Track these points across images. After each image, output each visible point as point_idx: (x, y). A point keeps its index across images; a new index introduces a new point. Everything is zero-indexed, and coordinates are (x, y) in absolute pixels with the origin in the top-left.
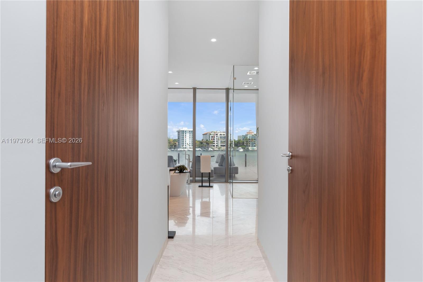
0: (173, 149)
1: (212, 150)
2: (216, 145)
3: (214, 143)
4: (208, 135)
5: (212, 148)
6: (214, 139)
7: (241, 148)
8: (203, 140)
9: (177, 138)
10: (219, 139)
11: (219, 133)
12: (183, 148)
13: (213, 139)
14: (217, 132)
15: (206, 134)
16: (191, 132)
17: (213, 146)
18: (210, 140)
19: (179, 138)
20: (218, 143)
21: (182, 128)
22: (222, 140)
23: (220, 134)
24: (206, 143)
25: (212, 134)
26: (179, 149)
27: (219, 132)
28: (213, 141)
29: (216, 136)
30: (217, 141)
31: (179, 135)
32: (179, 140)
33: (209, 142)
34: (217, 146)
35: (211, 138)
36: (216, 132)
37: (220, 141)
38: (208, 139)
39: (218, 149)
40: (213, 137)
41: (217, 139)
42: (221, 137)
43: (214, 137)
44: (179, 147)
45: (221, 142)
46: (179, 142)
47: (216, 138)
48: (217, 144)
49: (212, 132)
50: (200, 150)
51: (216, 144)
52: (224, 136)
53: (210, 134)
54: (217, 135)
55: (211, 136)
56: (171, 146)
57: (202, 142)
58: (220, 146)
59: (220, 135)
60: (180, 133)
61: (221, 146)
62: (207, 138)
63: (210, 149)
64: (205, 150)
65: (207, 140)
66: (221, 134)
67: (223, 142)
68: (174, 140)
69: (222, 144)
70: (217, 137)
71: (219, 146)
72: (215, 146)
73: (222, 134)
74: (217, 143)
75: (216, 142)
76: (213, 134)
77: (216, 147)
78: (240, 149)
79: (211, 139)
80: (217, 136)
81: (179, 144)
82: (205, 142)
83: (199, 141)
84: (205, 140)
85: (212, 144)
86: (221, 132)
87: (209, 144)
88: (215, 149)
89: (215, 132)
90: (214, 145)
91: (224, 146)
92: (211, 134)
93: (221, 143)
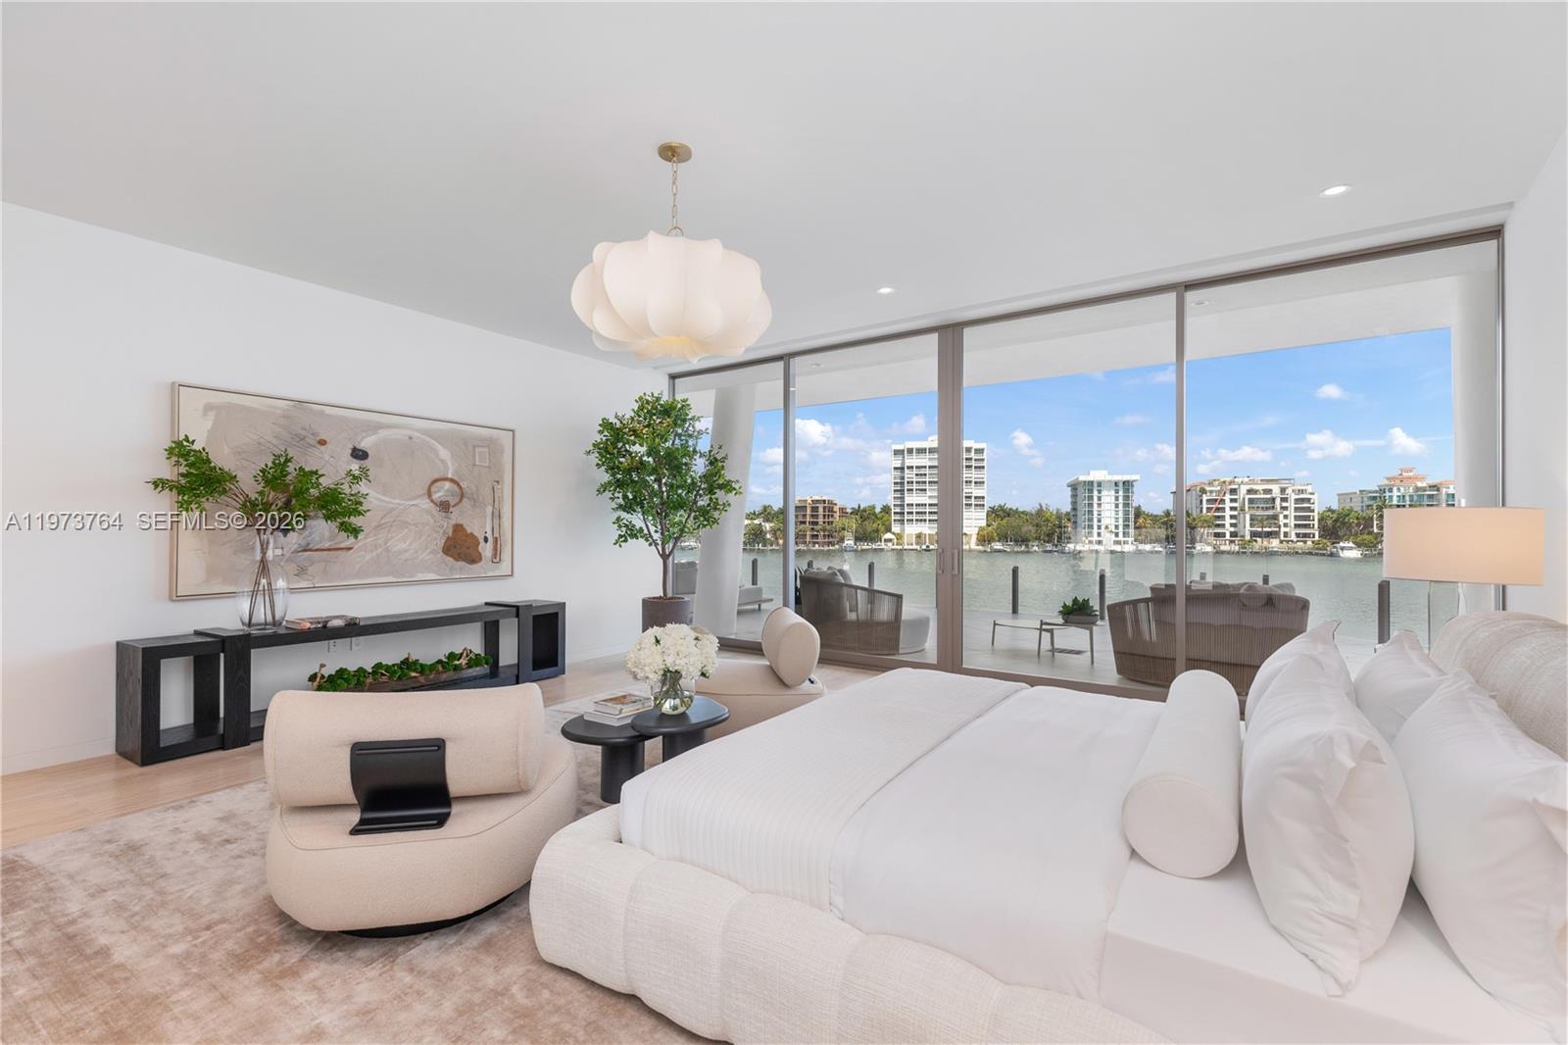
0: (1049, 547)
1: (1210, 549)
2: (1231, 532)
3: (1218, 526)
4: (1192, 497)
5: (1210, 545)
6: (1223, 509)
7: (1351, 544)
8: (1171, 512)
9: (1066, 508)
10: (1242, 510)
11: (1246, 484)
12: (1091, 542)
13: (1218, 509)
14: (1236, 480)
16: (1121, 485)
17: (1217, 535)
18: (1201, 511)
19: (1074, 509)
20: (1240, 526)
21: (1089, 474)
22: (1260, 513)
23: (1249, 487)
24: (1184, 522)
25: (1211, 492)
26: (1072, 547)
27: (1246, 480)
28: (1219, 517)
29: (1228, 497)
30: (1232, 517)
31: (1074, 496)
32: (1075, 516)
33: (1196, 519)
34: (1234, 534)
35: (1205, 506)
36: (1230, 483)
37: (1248, 517)
38: (1195, 513)
39: (1237, 548)
40: (1216, 500)
41: (1232, 509)
42: (1251, 501)
43: (1223, 501)
44: (1074, 541)
45: (1251, 519)
46: (1074, 522)
47: (1228, 505)
48: (1232, 529)
49: (1210, 484)
51: (1228, 530)
52: (1269, 496)
53: (1203, 491)
54: (1233, 491)
55: (1205, 498)
56: (1044, 534)
57: (1170, 521)
58: (1248, 538)
59: (1249, 492)
60: (1080, 490)
61: (1254, 534)
62: (1188, 506)
63: (1201, 547)
65: (1190, 514)
66: (1255, 487)
67: (1262, 521)
68: (1061, 515)
69: (1260, 529)
70: (1232, 500)
71: (1243, 536)
72: (1224, 535)
73: (1260, 487)
74: (1232, 525)
75: (1228, 521)
76: (1219, 488)
77: (1231, 541)
78: (1342, 549)
79: (1209, 509)
80: (1233, 497)
81: (1073, 529)
83: (1156, 516)
85: (1209, 527)
86: (1253, 482)
87: (1197, 528)
88: (1223, 548)
89: (1224, 482)
90: (1218, 530)
91: (1268, 537)
92: (1208, 489)
93: (1252, 525)
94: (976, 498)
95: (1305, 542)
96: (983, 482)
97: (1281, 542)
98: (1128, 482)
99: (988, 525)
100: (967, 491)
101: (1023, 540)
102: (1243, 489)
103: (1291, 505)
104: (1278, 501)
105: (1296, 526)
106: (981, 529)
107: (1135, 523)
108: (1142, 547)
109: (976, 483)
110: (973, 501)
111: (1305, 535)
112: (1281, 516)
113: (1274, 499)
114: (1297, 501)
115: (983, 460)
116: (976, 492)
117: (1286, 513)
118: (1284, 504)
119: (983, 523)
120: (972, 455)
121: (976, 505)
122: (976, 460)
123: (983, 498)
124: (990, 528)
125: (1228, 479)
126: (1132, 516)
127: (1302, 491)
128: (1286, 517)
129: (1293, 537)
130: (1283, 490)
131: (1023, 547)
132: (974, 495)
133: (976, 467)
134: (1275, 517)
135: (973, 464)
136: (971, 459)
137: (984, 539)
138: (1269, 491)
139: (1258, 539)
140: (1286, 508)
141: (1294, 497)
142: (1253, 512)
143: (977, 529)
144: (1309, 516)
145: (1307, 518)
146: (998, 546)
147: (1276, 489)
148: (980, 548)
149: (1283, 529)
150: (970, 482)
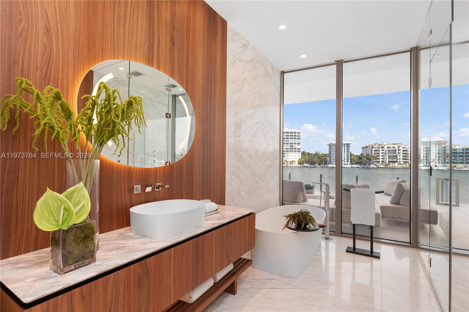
0: (323, 166)
1: (375, 167)
2: (382, 161)
3: (378, 159)
4: (369, 149)
5: (375, 165)
6: (379, 153)
8: (362, 154)
10: (386, 154)
11: (386, 145)
13: (377, 153)
14: (383, 143)
15: (367, 147)
16: (346, 145)
17: (377, 162)
18: (372, 154)
19: (330, 153)
20: (385, 159)
22: (391, 154)
23: (388, 146)
24: (367, 158)
25: (375, 147)
26: (330, 166)
27: (386, 143)
28: (378, 156)
29: (381, 149)
30: (382, 156)
31: (330, 148)
32: (330, 155)
33: (370, 157)
34: (382, 162)
35: (373, 152)
36: (382, 144)
37: (387, 156)
38: (370, 154)
39: (384, 166)
40: (377, 150)
41: (382, 153)
42: (388, 150)
43: (379, 151)
44: (330, 163)
45: (388, 157)
46: (330, 157)
47: (381, 152)
48: (382, 160)
49: (375, 145)
50: (358, 167)
51: (381, 160)
52: (394, 149)
53: (373, 147)
54: (382, 147)
55: (373, 149)
56: (320, 161)
57: (361, 158)
58: (387, 163)
59: (388, 147)
60: (332, 147)
61: (389, 162)
62: (368, 152)
63: (372, 166)
64: (366, 167)
65: (368, 155)
66: (390, 146)
67: (392, 157)
68: (325, 155)
69: (392, 160)
70: (382, 150)
71: (386, 162)
72: (379, 162)
73: (391, 146)
74: (382, 159)
75: (381, 157)
76: (378, 146)
77: (382, 164)
79: (375, 153)
81: (330, 160)
82: (365, 157)
83: (357, 156)
84: (365, 155)
85: (375, 159)
86: (389, 144)
87: (371, 160)
88: (380, 166)
89: (379, 144)
90: (378, 160)
91: (394, 162)
92: (374, 146)
93: (389, 159)
94: (298, 149)
95: (406, 164)
96: (300, 144)
97: (398, 164)
98: (348, 144)
99: (302, 158)
100: (295, 146)
101: (314, 163)
102: (386, 147)
103: (401, 152)
104: (397, 150)
105: (403, 159)
106: (299, 159)
107: (351, 157)
108: (353, 166)
109: (298, 144)
110: (297, 150)
111: (405, 162)
112: (398, 156)
113: (396, 150)
114: (403, 151)
115: (300, 136)
116: (298, 147)
117: (400, 155)
118: (399, 152)
119: (300, 157)
120: (296, 134)
121: (298, 151)
122: (298, 136)
123: (300, 149)
124: (302, 159)
125: (381, 143)
126: (349, 155)
127: (405, 148)
128: (400, 156)
129: (402, 163)
130: (399, 147)
131: (314, 166)
132: (297, 148)
133: (298, 139)
134: (396, 156)
135: (297, 137)
136: (296, 136)
137: (300, 163)
138: (394, 147)
139: (391, 163)
140: (399, 153)
141: (402, 149)
142: (389, 154)
143: (298, 159)
144: (407, 156)
145: (406, 156)
146: (306, 165)
147: (396, 147)
148: (299, 166)
149: (399, 160)
150: (296, 143)
